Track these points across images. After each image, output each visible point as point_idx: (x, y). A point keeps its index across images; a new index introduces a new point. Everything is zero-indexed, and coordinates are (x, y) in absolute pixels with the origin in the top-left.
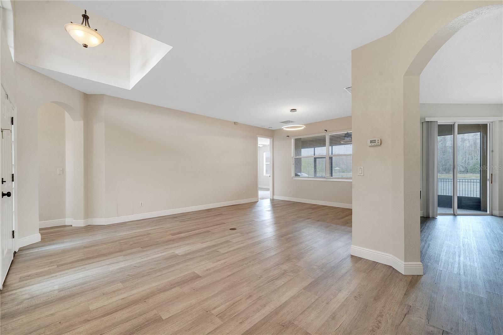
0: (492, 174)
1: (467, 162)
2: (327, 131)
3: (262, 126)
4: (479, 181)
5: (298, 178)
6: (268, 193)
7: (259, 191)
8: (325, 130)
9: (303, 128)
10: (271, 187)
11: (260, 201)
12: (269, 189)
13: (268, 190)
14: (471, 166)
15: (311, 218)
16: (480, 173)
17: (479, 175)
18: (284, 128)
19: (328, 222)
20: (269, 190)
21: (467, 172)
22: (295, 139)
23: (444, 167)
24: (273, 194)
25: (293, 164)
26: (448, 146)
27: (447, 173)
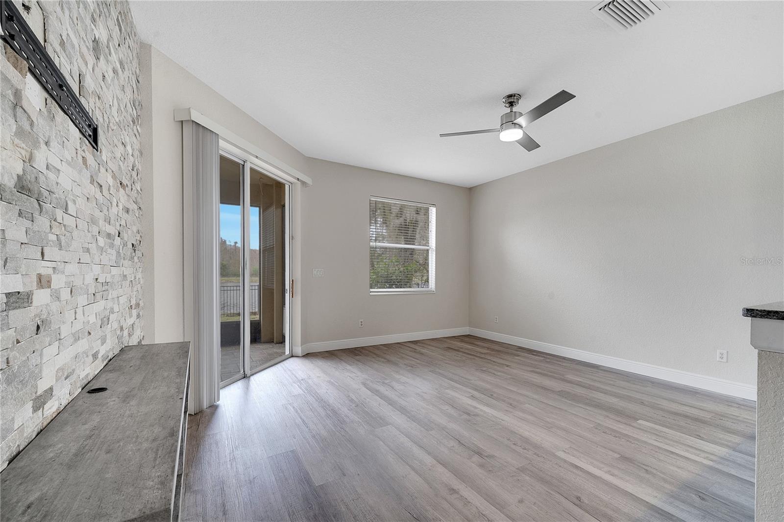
0: (293, 280)
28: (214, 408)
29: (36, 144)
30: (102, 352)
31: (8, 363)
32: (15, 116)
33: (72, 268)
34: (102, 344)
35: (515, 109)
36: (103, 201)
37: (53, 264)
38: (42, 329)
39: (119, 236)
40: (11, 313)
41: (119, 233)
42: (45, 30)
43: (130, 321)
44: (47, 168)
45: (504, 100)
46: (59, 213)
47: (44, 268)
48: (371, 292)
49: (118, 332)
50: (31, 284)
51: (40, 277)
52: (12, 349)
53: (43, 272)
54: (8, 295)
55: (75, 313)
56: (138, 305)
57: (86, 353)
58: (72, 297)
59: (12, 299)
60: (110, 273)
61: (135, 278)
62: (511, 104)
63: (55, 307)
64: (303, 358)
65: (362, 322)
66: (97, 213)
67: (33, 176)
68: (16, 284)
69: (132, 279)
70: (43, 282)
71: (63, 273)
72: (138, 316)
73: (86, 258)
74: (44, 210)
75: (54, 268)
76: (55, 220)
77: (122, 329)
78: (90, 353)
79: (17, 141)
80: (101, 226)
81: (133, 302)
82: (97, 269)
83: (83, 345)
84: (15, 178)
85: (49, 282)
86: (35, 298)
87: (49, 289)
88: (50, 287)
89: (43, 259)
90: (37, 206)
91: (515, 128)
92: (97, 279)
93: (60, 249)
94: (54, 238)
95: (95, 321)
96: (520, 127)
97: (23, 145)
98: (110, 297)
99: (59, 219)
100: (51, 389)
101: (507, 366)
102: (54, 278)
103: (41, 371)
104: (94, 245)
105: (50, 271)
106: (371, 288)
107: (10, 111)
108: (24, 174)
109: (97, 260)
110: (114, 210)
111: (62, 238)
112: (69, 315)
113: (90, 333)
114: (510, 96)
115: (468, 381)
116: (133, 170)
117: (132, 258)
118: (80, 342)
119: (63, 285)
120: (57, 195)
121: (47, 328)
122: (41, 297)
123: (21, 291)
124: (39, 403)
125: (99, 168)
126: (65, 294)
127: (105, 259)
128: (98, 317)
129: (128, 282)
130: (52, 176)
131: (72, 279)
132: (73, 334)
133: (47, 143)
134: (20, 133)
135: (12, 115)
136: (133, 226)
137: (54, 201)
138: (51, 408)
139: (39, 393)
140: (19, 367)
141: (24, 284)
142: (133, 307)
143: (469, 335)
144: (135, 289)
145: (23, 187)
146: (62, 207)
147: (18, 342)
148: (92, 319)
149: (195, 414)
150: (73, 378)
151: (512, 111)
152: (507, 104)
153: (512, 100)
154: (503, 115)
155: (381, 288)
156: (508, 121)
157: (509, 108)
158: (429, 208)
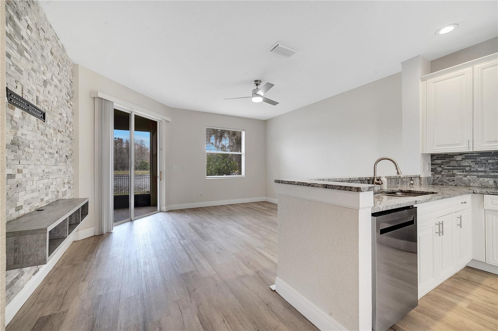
0: (161, 172)
1: (136, 161)
4: (149, 177)
14: (139, 165)
16: (150, 170)
17: (149, 171)
21: (137, 169)
23: (121, 165)
26: (124, 148)
27: (123, 170)
28: (109, 233)
29: (18, 129)
30: (46, 199)
31: (7, 194)
32: (11, 123)
33: (31, 167)
34: (46, 196)
35: (259, 87)
36: (48, 140)
37: (24, 166)
38: (19, 186)
39: (57, 153)
40: (9, 180)
41: (57, 152)
42: (22, 90)
43: (64, 190)
44: (22, 135)
45: (253, 82)
46: (26, 149)
47: (20, 167)
48: (206, 178)
49: (56, 193)
50: (15, 172)
51: (18, 170)
52: (9, 190)
53: (19, 168)
54: (8, 175)
55: (33, 183)
56: (69, 183)
57: (37, 198)
58: (31, 177)
59: (9, 176)
60: (51, 168)
61: (67, 170)
62: (257, 85)
63: (24, 180)
64: (166, 213)
65: (201, 194)
66: (44, 146)
67: (17, 139)
68: (10, 171)
69: (66, 171)
70: (19, 171)
71: (27, 168)
72: (69, 188)
73: (38, 163)
74: (20, 149)
75: (24, 167)
76: (25, 151)
77: (58, 192)
78: (40, 198)
79: (11, 130)
80: (46, 150)
81: (66, 181)
82: (44, 167)
83: (36, 194)
84: (11, 141)
85: (22, 171)
86: (16, 176)
87: (22, 174)
88: (22, 173)
89: (19, 164)
90: (18, 148)
91: (258, 96)
92: (44, 171)
93: (27, 160)
94: (24, 157)
95: (43, 186)
96: (261, 96)
97: (14, 131)
98: (51, 178)
99: (26, 151)
100: (22, 206)
101: (270, 215)
102: (24, 170)
103: (18, 199)
104: (42, 158)
105: (23, 168)
106: (207, 175)
107: (9, 122)
108: (14, 139)
109: (44, 163)
110: (54, 142)
111: (27, 157)
112: (30, 183)
113: (39, 191)
114: (256, 81)
115: (243, 222)
116: (67, 123)
117: (65, 162)
118: (34, 193)
119: (27, 172)
120: (26, 143)
121: (21, 186)
122: (19, 176)
123: (12, 174)
124: (18, 209)
125: (46, 128)
126: (28, 176)
127: (48, 163)
128: (44, 185)
129: (62, 173)
130: (23, 137)
131: (31, 170)
132: (32, 190)
133: (22, 127)
134: (13, 128)
135: (10, 123)
136: (67, 148)
137: (24, 145)
138: (22, 212)
139: (17, 206)
140: (11, 196)
141: (13, 172)
142: (66, 183)
143: (265, 201)
144: (68, 175)
145: (13, 143)
146: (27, 147)
147: (11, 189)
148: (41, 186)
149: (99, 235)
150: (31, 205)
151: (257, 88)
152: (255, 85)
153: (257, 83)
154: (253, 90)
155: (213, 175)
156: (255, 94)
157: (256, 87)
158: (241, 132)
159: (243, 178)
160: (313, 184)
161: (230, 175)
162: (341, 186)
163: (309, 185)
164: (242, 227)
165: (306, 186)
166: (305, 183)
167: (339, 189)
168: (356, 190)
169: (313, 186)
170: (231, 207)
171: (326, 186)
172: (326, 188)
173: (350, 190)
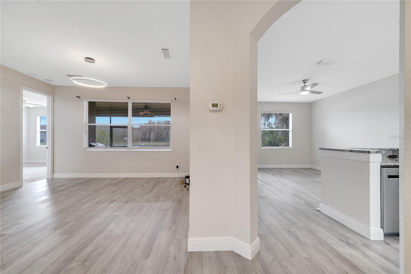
2: (129, 98)
3: (32, 75)
5: (92, 149)
6: (44, 170)
7: (23, 168)
8: (128, 97)
9: (104, 86)
10: (48, 160)
11: (25, 185)
12: (46, 164)
13: (43, 164)
15: (115, 200)
18: (74, 79)
19: (138, 202)
20: (46, 166)
22: (89, 102)
24: (53, 172)
25: (86, 133)
35: (306, 84)
45: (302, 81)
48: (262, 148)
62: (304, 83)
91: (305, 91)
96: (307, 90)
106: (262, 146)
143: (310, 168)
151: (305, 85)
152: (303, 83)
153: (304, 81)
154: (301, 87)
155: (265, 146)
156: (303, 89)
157: (303, 84)
158: (289, 114)
159: (290, 149)
160: (344, 150)
161: (279, 146)
162: (359, 151)
163: (341, 150)
164: (292, 182)
165: (339, 151)
166: (339, 149)
167: (358, 152)
168: (367, 152)
169: (344, 151)
170: (281, 170)
171: (351, 151)
172: (351, 152)
173: (364, 153)
